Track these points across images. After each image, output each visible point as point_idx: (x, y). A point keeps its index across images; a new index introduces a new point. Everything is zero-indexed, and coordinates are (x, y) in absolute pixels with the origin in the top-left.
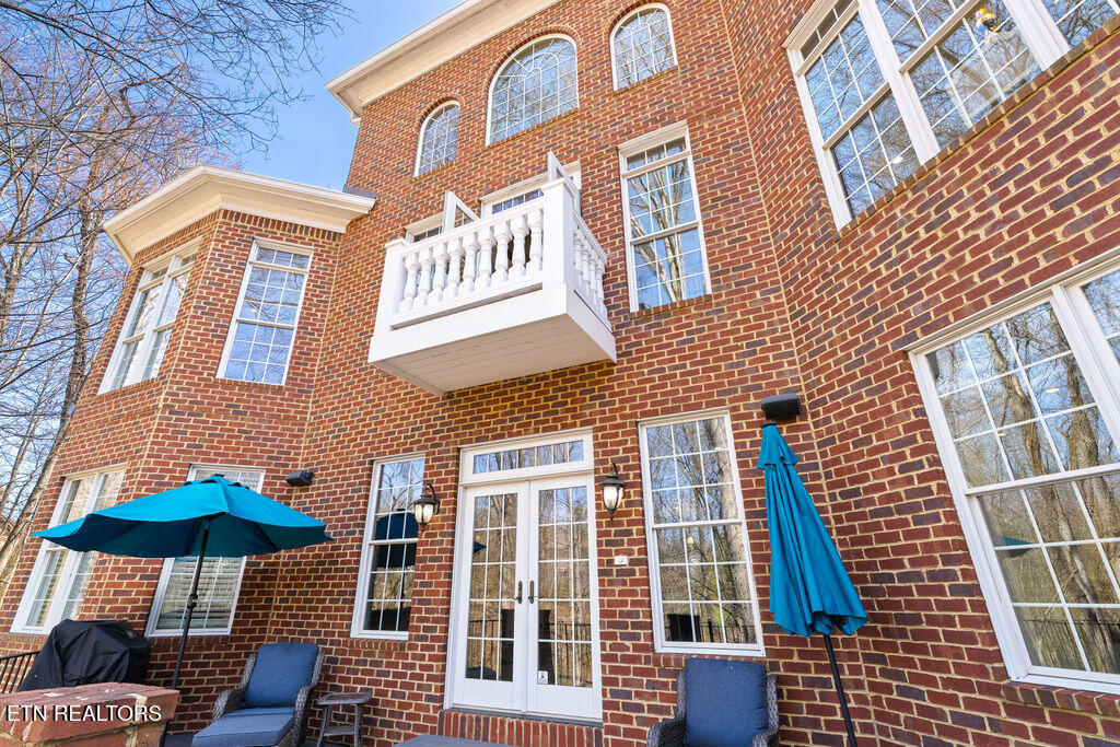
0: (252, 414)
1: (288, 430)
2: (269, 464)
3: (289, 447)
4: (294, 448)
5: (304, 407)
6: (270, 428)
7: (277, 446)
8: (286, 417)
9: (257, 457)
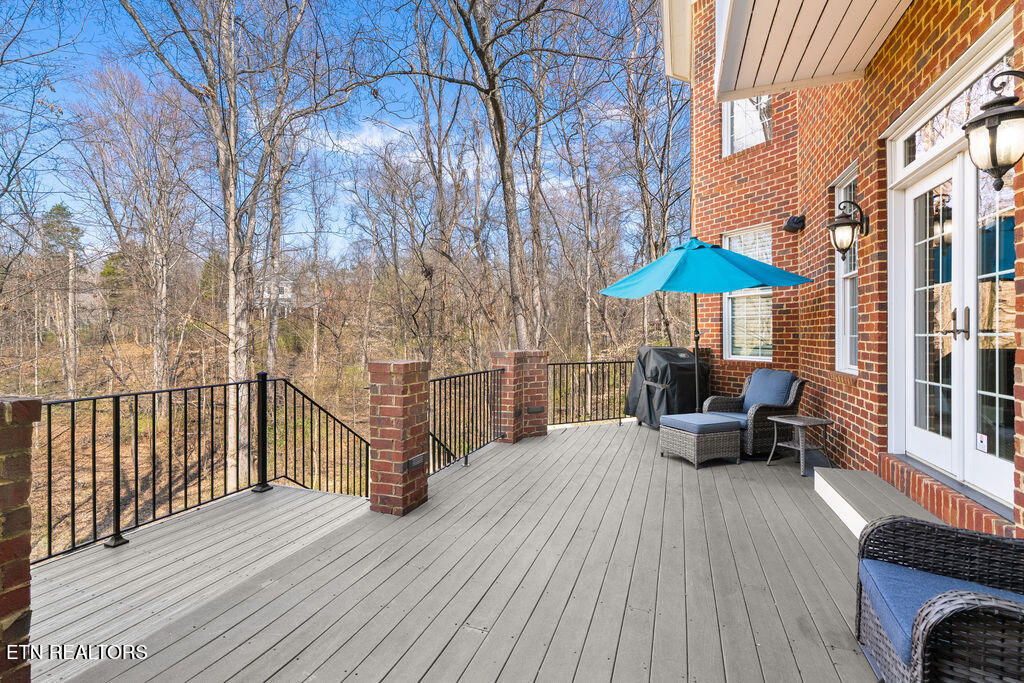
0: (751, 178)
1: (783, 180)
2: (773, 218)
3: (787, 197)
4: (792, 195)
5: (792, 152)
6: (768, 184)
7: (776, 200)
8: (778, 169)
9: (763, 214)
